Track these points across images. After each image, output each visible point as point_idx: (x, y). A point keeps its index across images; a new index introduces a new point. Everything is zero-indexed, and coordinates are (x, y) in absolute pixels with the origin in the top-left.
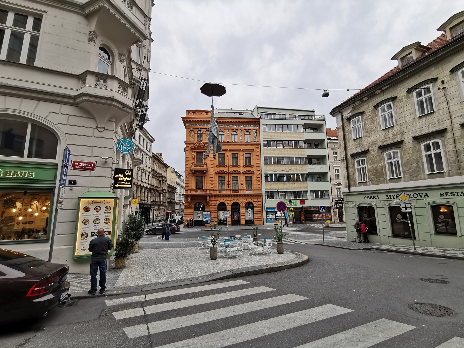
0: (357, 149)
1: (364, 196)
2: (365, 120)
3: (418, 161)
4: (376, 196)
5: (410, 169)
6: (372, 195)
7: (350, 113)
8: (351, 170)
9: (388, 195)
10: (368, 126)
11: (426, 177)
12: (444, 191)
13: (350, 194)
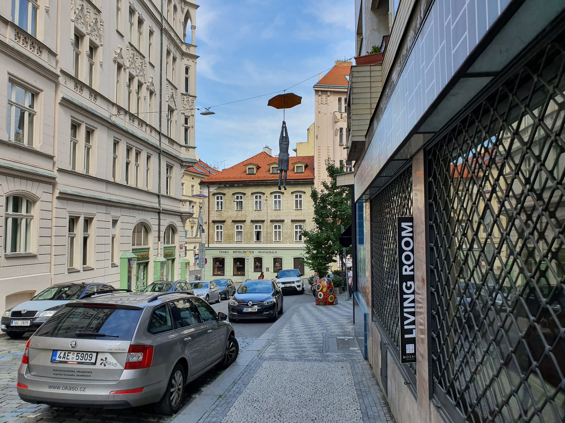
0: (218, 218)
1: (219, 250)
2: (226, 199)
3: (251, 234)
4: (227, 251)
5: (247, 237)
6: (225, 251)
7: (215, 190)
8: (211, 231)
9: (234, 251)
10: (227, 205)
11: (254, 242)
12: (260, 251)
13: (209, 249)
